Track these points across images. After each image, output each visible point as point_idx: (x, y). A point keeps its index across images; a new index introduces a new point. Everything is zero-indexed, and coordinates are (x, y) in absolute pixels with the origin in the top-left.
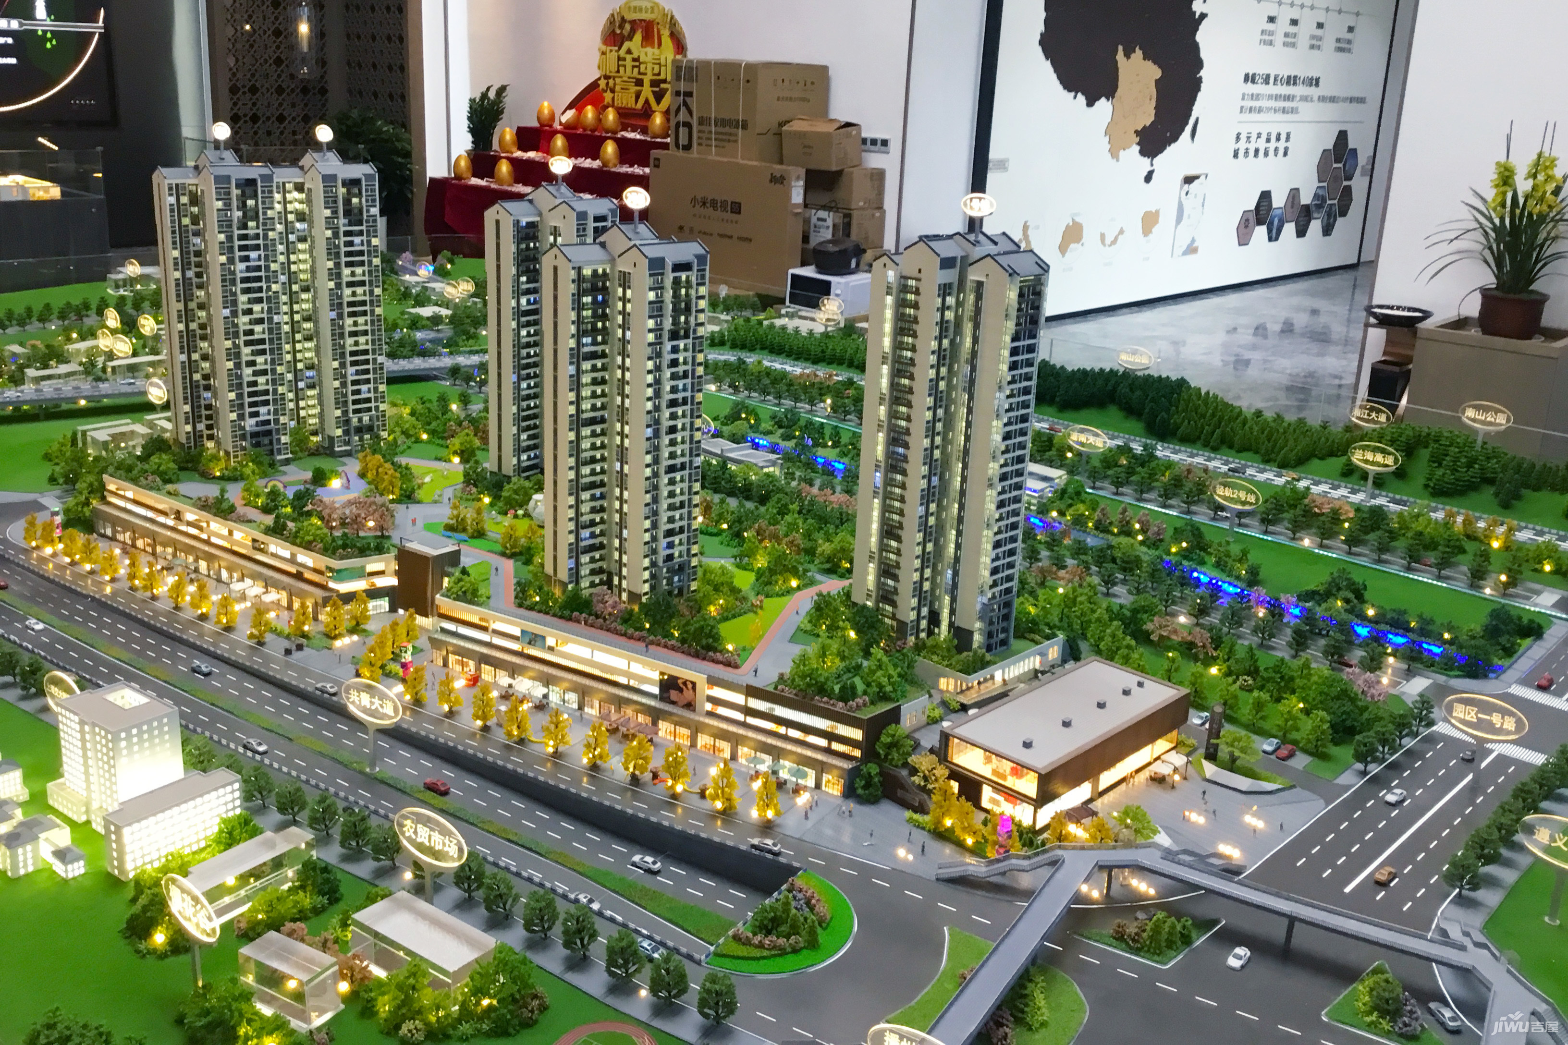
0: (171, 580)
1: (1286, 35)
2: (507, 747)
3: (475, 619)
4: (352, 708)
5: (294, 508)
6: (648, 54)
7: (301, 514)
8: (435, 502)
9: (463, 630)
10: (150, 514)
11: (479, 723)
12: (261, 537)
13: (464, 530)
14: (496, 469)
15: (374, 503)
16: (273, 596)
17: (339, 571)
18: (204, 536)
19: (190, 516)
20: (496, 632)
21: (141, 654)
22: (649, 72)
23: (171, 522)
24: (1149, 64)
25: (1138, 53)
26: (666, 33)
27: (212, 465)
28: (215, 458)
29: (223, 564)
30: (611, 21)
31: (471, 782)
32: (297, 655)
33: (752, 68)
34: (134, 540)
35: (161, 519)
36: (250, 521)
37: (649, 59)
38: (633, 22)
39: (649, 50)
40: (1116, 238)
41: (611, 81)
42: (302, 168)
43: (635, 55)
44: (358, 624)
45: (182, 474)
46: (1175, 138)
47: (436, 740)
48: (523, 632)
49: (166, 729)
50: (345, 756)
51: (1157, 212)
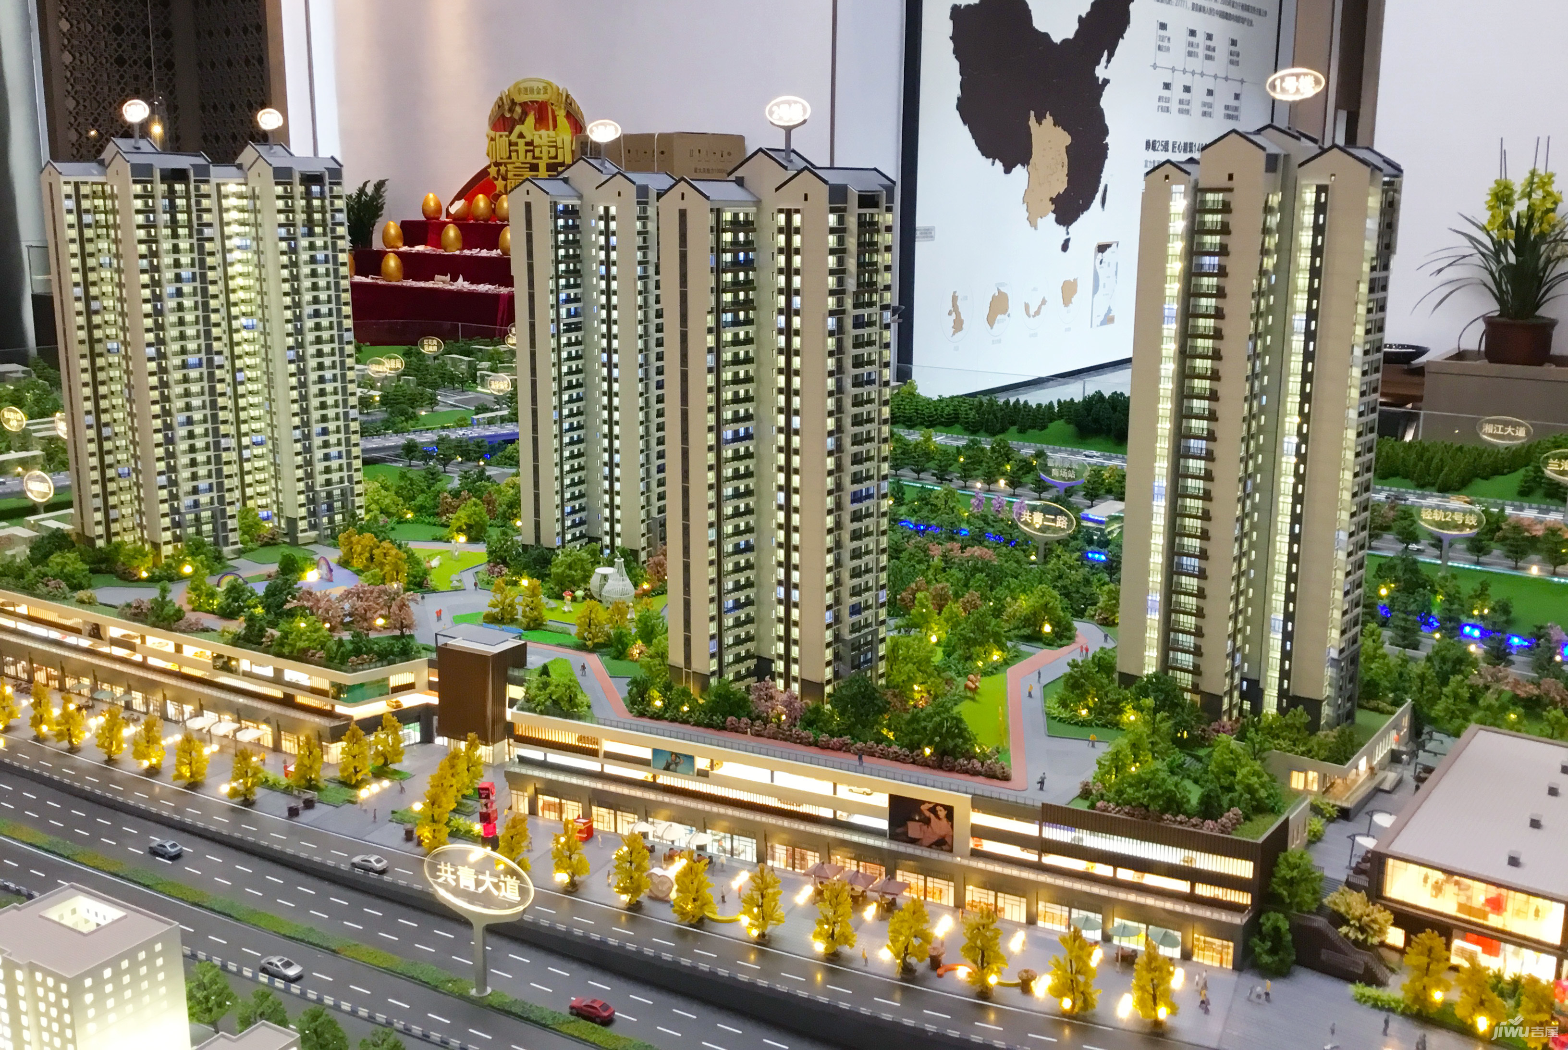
0: (95, 722)
1: (1181, 102)
2: (681, 934)
3: (571, 739)
4: (444, 895)
5: (268, 608)
6: (542, 137)
7: (279, 615)
8: (456, 590)
9: (555, 758)
10: (54, 634)
11: (625, 898)
12: (228, 651)
13: (513, 621)
14: (531, 541)
15: (385, 592)
16: (250, 733)
17: (350, 689)
18: (138, 658)
19: (115, 632)
20: (609, 756)
21: (67, 833)
22: (545, 156)
23: (85, 643)
24: (1059, 129)
25: (1049, 120)
26: (561, 114)
27: (135, 563)
28: (139, 553)
29: (168, 693)
30: (500, 105)
31: (641, 998)
32: (307, 817)
33: (666, 138)
34: (31, 673)
35: (72, 640)
36: (206, 630)
37: (544, 141)
38: (524, 105)
39: (543, 132)
40: (1040, 308)
41: (503, 169)
42: (240, 167)
43: (528, 139)
44: (386, 764)
45: (97, 579)
46: (1086, 207)
47: (569, 933)
48: (655, 752)
49: (160, 962)
50: (429, 972)
51: (1075, 280)
